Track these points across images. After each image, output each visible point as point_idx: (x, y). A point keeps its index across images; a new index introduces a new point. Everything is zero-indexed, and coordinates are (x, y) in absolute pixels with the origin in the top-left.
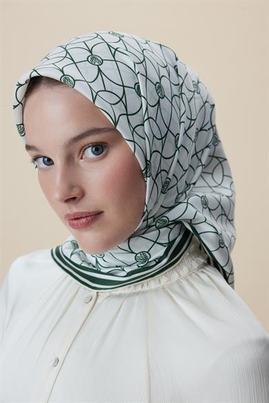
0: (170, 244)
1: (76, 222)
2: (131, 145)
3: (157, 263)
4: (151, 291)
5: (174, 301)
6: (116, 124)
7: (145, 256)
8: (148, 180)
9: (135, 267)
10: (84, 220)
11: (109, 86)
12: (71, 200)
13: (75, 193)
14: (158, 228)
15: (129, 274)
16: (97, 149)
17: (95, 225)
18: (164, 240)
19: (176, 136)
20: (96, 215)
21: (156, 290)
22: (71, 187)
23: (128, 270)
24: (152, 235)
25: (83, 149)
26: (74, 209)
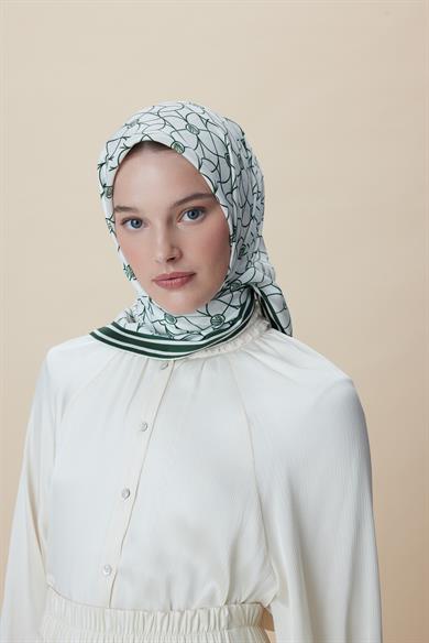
0: (243, 306)
1: (169, 282)
2: (225, 211)
3: (232, 325)
4: (229, 353)
5: (255, 358)
6: (215, 191)
7: (220, 319)
8: (234, 245)
9: (211, 330)
10: (179, 280)
11: (208, 154)
12: (171, 260)
13: (176, 253)
14: (231, 292)
15: (205, 338)
16: (193, 214)
17: (188, 285)
18: (236, 302)
19: (251, 206)
20: (191, 276)
21: (235, 352)
22: (172, 247)
23: (204, 333)
24: (226, 298)
25: (181, 215)
26: (172, 269)
